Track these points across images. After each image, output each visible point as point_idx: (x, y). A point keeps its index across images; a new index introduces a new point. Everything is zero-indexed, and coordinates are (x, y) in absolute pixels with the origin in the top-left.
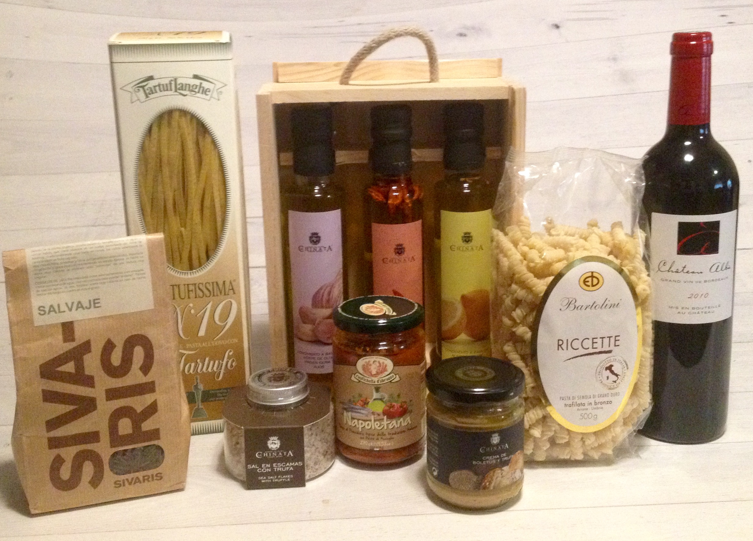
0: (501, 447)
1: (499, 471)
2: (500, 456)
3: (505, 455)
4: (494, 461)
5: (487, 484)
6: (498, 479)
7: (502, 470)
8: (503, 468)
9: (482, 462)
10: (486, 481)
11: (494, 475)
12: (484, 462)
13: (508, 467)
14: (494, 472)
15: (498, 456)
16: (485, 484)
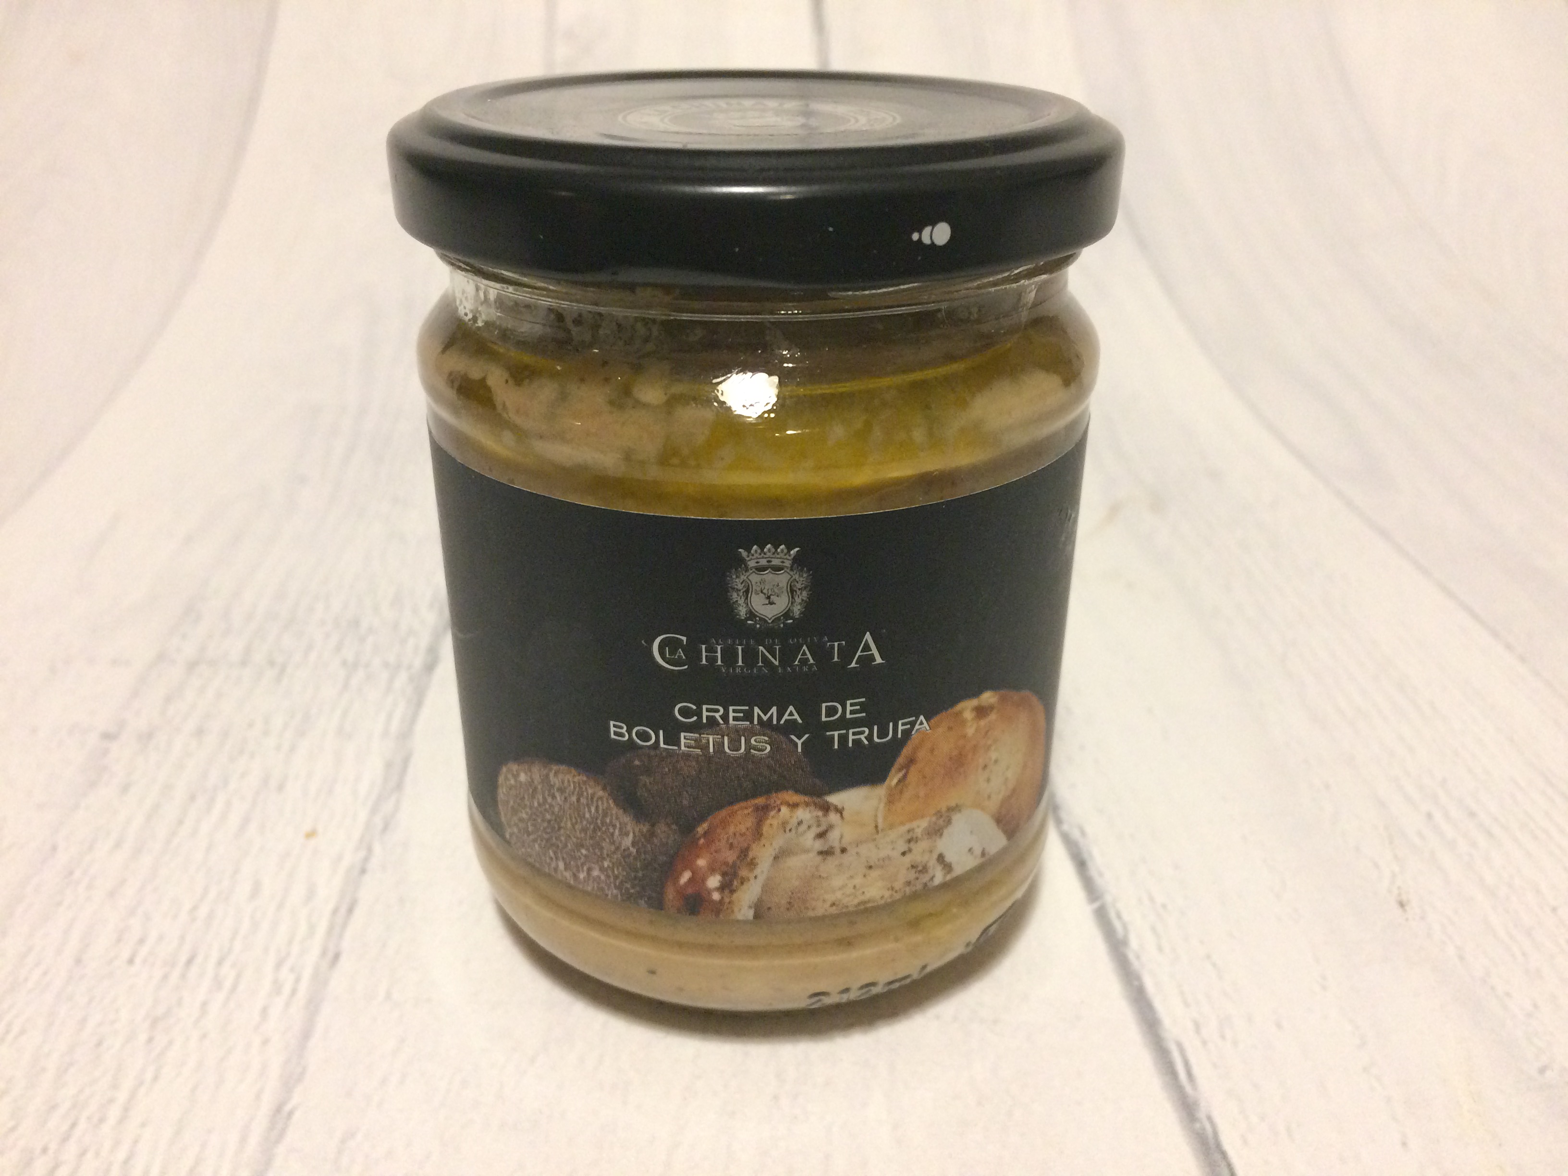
0: (822, 654)
1: (804, 814)
2: (809, 712)
3: (850, 708)
4: (762, 745)
5: (714, 882)
6: (795, 863)
7: (826, 808)
8: (834, 799)
9: (672, 739)
10: (701, 862)
11: (757, 833)
12: (684, 738)
13: (880, 792)
14: (763, 812)
15: (792, 714)
16: (698, 880)
